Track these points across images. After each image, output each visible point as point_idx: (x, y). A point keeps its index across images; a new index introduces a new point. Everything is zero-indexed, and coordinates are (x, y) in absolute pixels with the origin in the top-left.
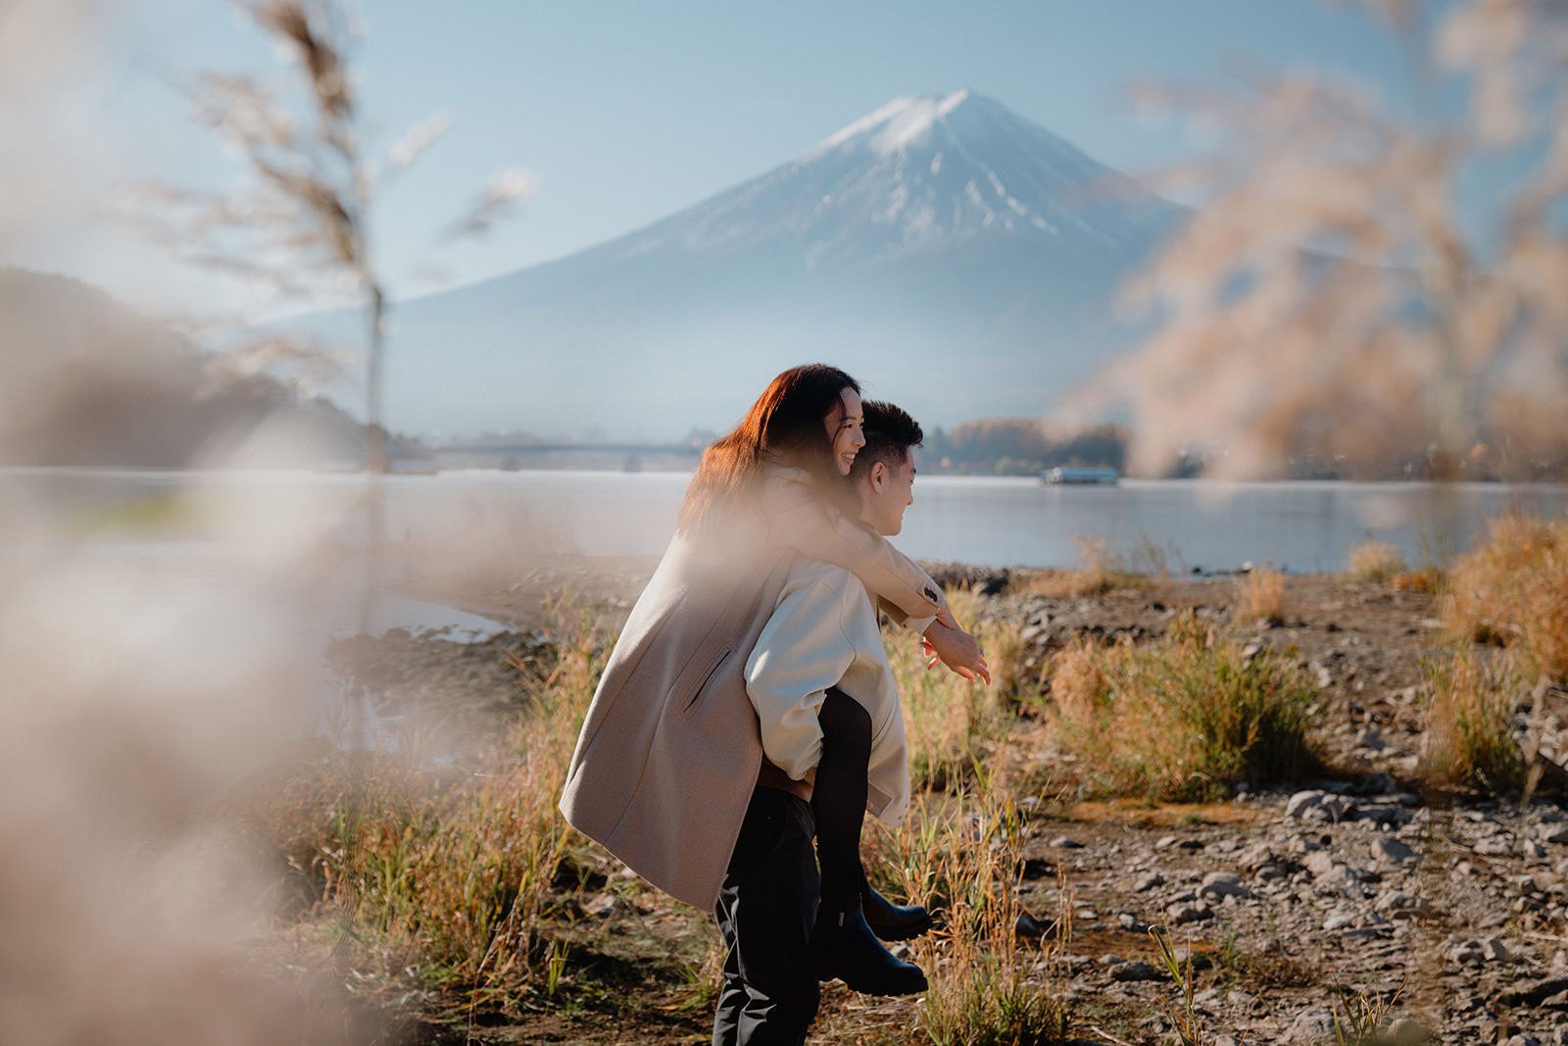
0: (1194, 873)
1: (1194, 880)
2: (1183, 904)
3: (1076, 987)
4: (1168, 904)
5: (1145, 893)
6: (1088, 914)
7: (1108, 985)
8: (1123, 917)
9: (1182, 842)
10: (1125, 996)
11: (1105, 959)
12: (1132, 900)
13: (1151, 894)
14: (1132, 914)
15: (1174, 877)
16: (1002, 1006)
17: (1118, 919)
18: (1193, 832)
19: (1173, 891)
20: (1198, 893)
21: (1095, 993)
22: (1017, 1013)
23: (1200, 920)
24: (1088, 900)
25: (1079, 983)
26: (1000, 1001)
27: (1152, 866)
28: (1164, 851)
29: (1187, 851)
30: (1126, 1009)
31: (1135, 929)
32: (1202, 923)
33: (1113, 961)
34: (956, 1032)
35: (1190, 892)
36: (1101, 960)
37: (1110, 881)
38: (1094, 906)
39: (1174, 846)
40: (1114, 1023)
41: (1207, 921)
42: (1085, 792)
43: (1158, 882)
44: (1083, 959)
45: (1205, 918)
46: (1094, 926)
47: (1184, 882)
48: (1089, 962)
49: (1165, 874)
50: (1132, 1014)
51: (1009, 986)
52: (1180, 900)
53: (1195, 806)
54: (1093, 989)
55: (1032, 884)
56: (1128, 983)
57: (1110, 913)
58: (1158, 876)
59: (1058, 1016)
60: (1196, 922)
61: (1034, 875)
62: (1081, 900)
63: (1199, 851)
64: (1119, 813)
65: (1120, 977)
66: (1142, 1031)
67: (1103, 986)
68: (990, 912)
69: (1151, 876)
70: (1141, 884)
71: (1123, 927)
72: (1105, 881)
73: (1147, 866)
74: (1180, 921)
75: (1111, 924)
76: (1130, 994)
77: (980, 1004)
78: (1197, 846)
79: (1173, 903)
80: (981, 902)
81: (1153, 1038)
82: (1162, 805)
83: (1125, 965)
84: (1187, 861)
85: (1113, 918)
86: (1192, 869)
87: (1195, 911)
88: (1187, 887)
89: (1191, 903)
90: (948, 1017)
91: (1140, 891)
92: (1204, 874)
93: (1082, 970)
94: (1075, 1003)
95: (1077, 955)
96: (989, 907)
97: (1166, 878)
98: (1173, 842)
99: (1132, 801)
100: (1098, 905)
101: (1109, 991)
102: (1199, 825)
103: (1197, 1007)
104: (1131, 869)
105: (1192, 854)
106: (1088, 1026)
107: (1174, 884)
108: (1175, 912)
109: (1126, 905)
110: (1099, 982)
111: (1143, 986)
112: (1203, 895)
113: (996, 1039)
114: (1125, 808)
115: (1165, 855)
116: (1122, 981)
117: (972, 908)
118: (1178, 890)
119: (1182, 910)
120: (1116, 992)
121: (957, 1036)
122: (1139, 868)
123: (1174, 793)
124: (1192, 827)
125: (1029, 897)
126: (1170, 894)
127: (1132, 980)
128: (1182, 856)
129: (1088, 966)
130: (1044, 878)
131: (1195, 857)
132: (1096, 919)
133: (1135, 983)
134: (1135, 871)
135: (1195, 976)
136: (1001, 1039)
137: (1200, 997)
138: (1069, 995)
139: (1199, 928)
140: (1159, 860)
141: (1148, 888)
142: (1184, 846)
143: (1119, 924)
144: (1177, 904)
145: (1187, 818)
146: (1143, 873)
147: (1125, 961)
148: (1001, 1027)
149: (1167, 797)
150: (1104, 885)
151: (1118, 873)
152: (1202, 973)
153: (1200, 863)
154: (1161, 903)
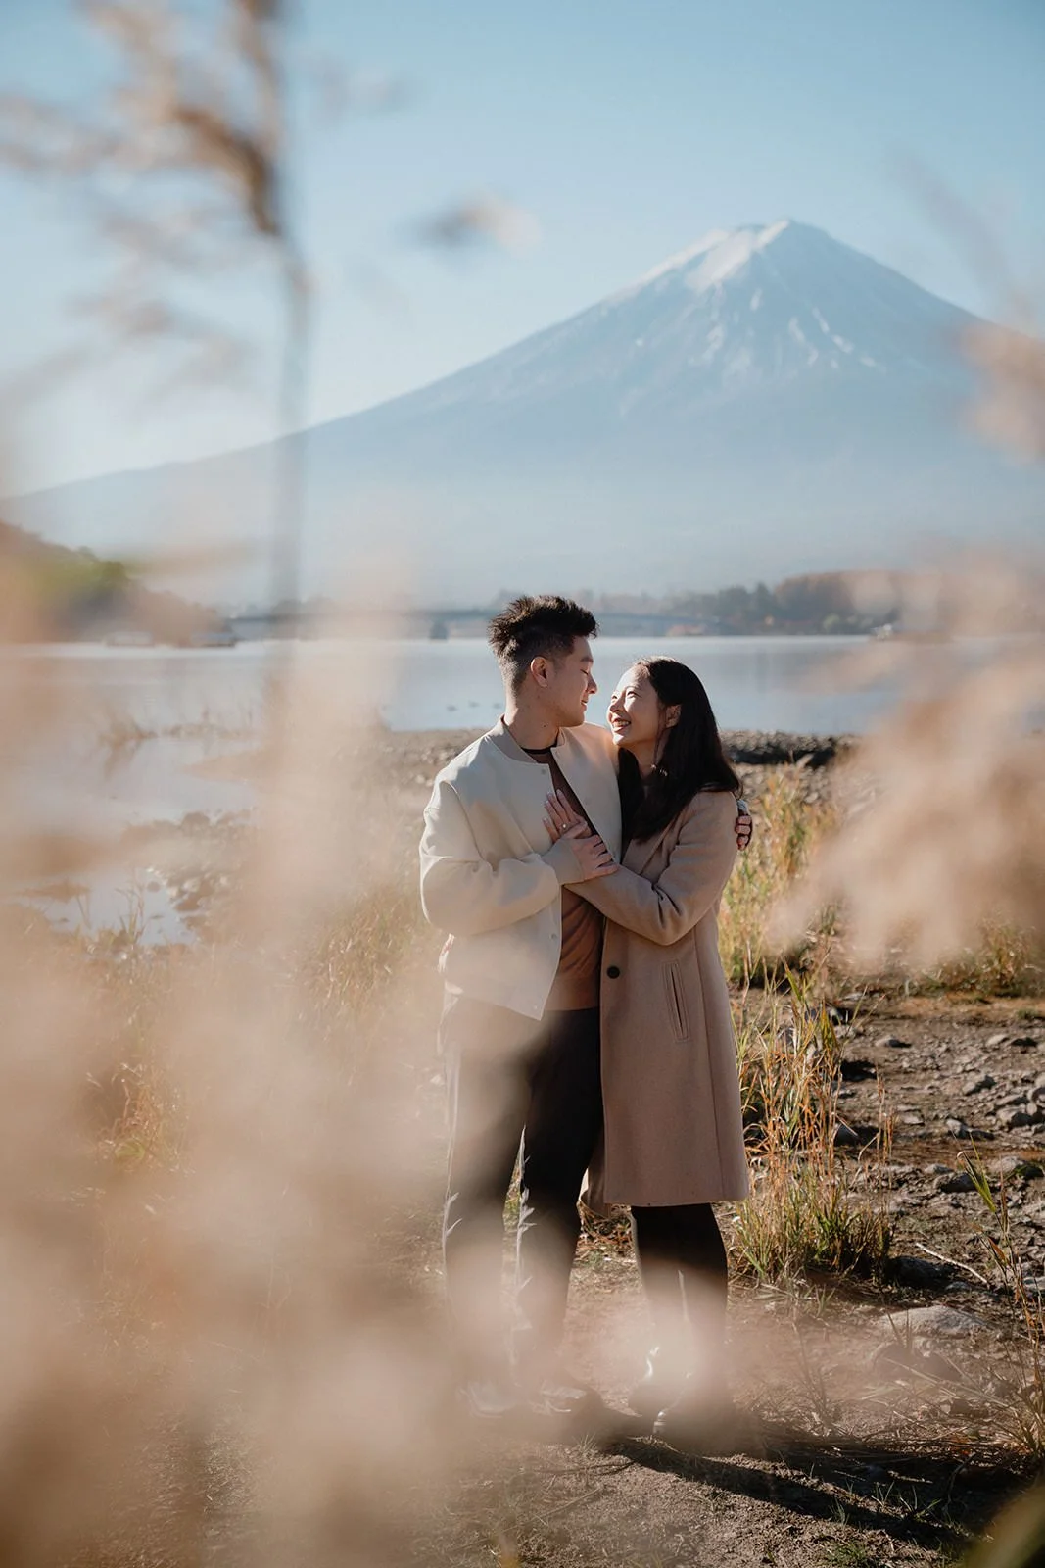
0: (1026, 1073)
1: (1026, 1081)
2: (1015, 1108)
3: (900, 1200)
4: (998, 1108)
5: (974, 1096)
6: (914, 1120)
7: (934, 1196)
8: (950, 1122)
9: (1014, 1039)
10: (951, 1209)
11: (930, 1169)
12: (960, 1104)
13: (981, 1096)
14: (959, 1119)
15: (1005, 1078)
16: (821, 1223)
17: (945, 1124)
18: (1026, 1028)
19: (1003, 1094)
20: (1030, 1096)
21: (920, 1205)
22: (836, 1230)
23: (1031, 1125)
24: (913, 1105)
25: (902, 1196)
26: (819, 1218)
27: (981, 1066)
28: (995, 1049)
29: (1019, 1049)
30: (951, 1223)
31: (963, 1135)
32: (1034, 1128)
33: (939, 1171)
34: (773, 1251)
35: (1021, 1095)
36: (926, 1170)
37: (938, 1083)
38: (919, 1111)
39: (1006, 1043)
40: (938, 1238)
41: (1039, 1126)
42: (911, 987)
43: (988, 1084)
44: (907, 1169)
45: (1037, 1122)
46: (920, 1132)
47: (1014, 1083)
48: (913, 1172)
49: (995, 1075)
50: (958, 1228)
51: (828, 1203)
52: (1009, 1103)
53: (1028, 1000)
54: (918, 1201)
55: (854, 1087)
56: (954, 1194)
57: (937, 1118)
58: (987, 1077)
59: (879, 1234)
60: (1028, 1127)
61: (858, 1078)
62: (907, 1104)
63: (1032, 1049)
64: (947, 1010)
65: (946, 1188)
66: (968, 1247)
67: (928, 1198)
68: (807, 1126)
69: (980, 1077)
70: (970, 1086)
71: (950, 1133)
72: (933, 1083)
73: (976, 1066)
74: (1010, 1126)
75: (938, 1129)
76: (957, 1206)
77: (797, 1221)
78: (1030, 1043)
79: (1002, 1107)
80: (796, 1117)
81: (980, 1254)
82: (992, 999)
83: (951, 1175)
84: (1019, 1061)
85: (940, 1124)
86: (1024, 1069)
87: (1027, 1115)
88: (1018, 1089)
89: (1022, 1106)
90: (765, 1235)
91: (968, 1094)
92: (1036, 1075)
93: (906, 1181)
94: (900, 1215)
95: (901, 1165)
96: (806, 1121)
97: (996, 1079)
98: (1004, 1040)
99: (961, 995)
100: (924, 1112)
101: (934, 1203)
102: (1031, 1021)
103: (1027, 1220)
104: (960, 1069)
105: (1024, 1052)
106: (912, 1241)
107: (1005, 1085)
108: (1005, 1116)
109: (954, 1109)
110: (925, 1194)
111: (970, 1197)
112: (1035, 1096)
113: (816, 1257)
114: (955, 1003)
115: (994, 1054)
116: (948, 1192)
117: (788, 1124)
118: (1008, 1093)
119: (1013, 1114)
120: (941, 1204)
121: (774, 1255)
122: (969, 1068)
123: (1006, 986)
124: (1025, 1023)
125: (851, 1102)
126: (1000, 1097)
127: (959, 1191)
128: (1014, 1054)
129: (912, 1176)
130: (869, 1080)
131: (1027, 1056)
132: (922, 1125)
133: (962, 1195)
134: (964, 1071)
135: (1023, 1188)
136: (820, 1257)
137: (1029, 1209)
138: (892, 1208)
139: (1030, 1134)
140: (990, 1059)
141: (977, 1089)
142: (1015, 1043)
143: (946, 1130)
144: (1008, 1108)
145: (1020, 1013)
146: (972, 1074)
147: (952, 1171)
148: (821, 1245)
149: (998, 990)
150: (931, 1087)
151: (945, 1074)
152: (1032, 1182)
153: (1033, 1062)
154: (991, 1106)
